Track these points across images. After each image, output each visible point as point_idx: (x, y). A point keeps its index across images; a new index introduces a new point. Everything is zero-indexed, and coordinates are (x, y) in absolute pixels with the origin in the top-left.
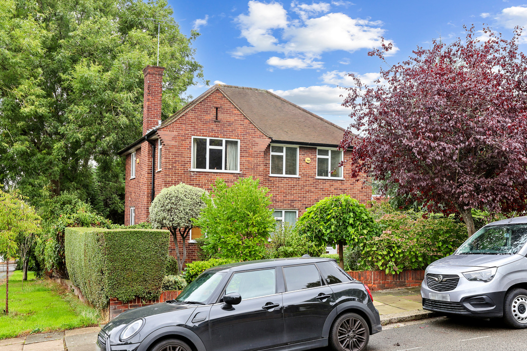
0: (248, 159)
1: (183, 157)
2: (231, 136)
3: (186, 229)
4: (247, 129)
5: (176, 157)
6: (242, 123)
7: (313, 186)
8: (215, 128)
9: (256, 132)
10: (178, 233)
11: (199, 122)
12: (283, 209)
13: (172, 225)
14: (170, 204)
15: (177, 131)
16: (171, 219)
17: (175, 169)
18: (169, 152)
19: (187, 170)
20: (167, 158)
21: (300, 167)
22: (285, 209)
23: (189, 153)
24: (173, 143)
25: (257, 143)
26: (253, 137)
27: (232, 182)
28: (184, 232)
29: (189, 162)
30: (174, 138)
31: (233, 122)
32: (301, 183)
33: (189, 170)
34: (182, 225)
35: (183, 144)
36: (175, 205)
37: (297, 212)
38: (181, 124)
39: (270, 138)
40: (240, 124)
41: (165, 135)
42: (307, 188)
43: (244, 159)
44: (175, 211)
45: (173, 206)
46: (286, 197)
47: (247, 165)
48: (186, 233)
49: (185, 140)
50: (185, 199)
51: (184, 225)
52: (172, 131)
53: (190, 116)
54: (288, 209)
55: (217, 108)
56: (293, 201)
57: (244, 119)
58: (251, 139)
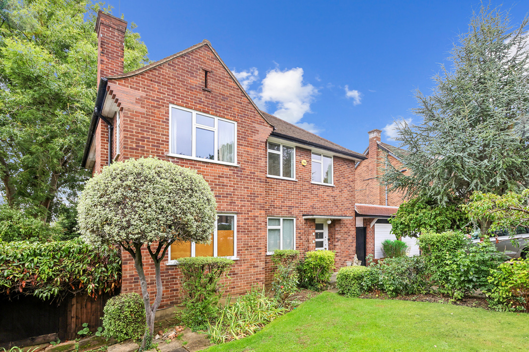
0: (247, 149)
1: (156, 133)
2: (226, 115)
3: (160, 245)
4: (245, 110)
5: (144, 131)
6: (239, 100)
7: (309, 192)
8: (203, 99)
9: (255, 115)
10: (145, 253)
11: (180, 85)
12: (282, 217)
13: (127, 236)
14: (121, 189)
15: (145, 91)
16: (125, 224)
17: (141, 150)
18: (131, 121)
19: (163, 153)
20: (127, 131)
21: (296, 170)
22: (283, 217)
23: (165, 129)
24: (138, 108)
25: (257, 131)
26: (253, 122)
27: (227, 178)
28: (158, 250)
29: (165, 141)
30: (139, 101)
31: (228, 97)
32: (298, 187)
33: (166, 154)
34: (151, 235)
35: (155, 113)
36: (135, 191)
37: (295, 219)
38: (151, 80)
39: (272, 126)
40: (237, 102)
41: (124, 92)
42: (303, 193)
43: (242, 149)
44: (135, 204)
45: (130, 194)
46: (284, 202)
47: (247, 157)
48: (162, 250)
49: (159, 108)
50: (158, 178)
51: (156, 235)
52: (136, 89)
53: (167, 73)
54: (286, 217)
55: (206, 72)
56: (290, 207)
57: (242, 95)
58: (250, 124)
